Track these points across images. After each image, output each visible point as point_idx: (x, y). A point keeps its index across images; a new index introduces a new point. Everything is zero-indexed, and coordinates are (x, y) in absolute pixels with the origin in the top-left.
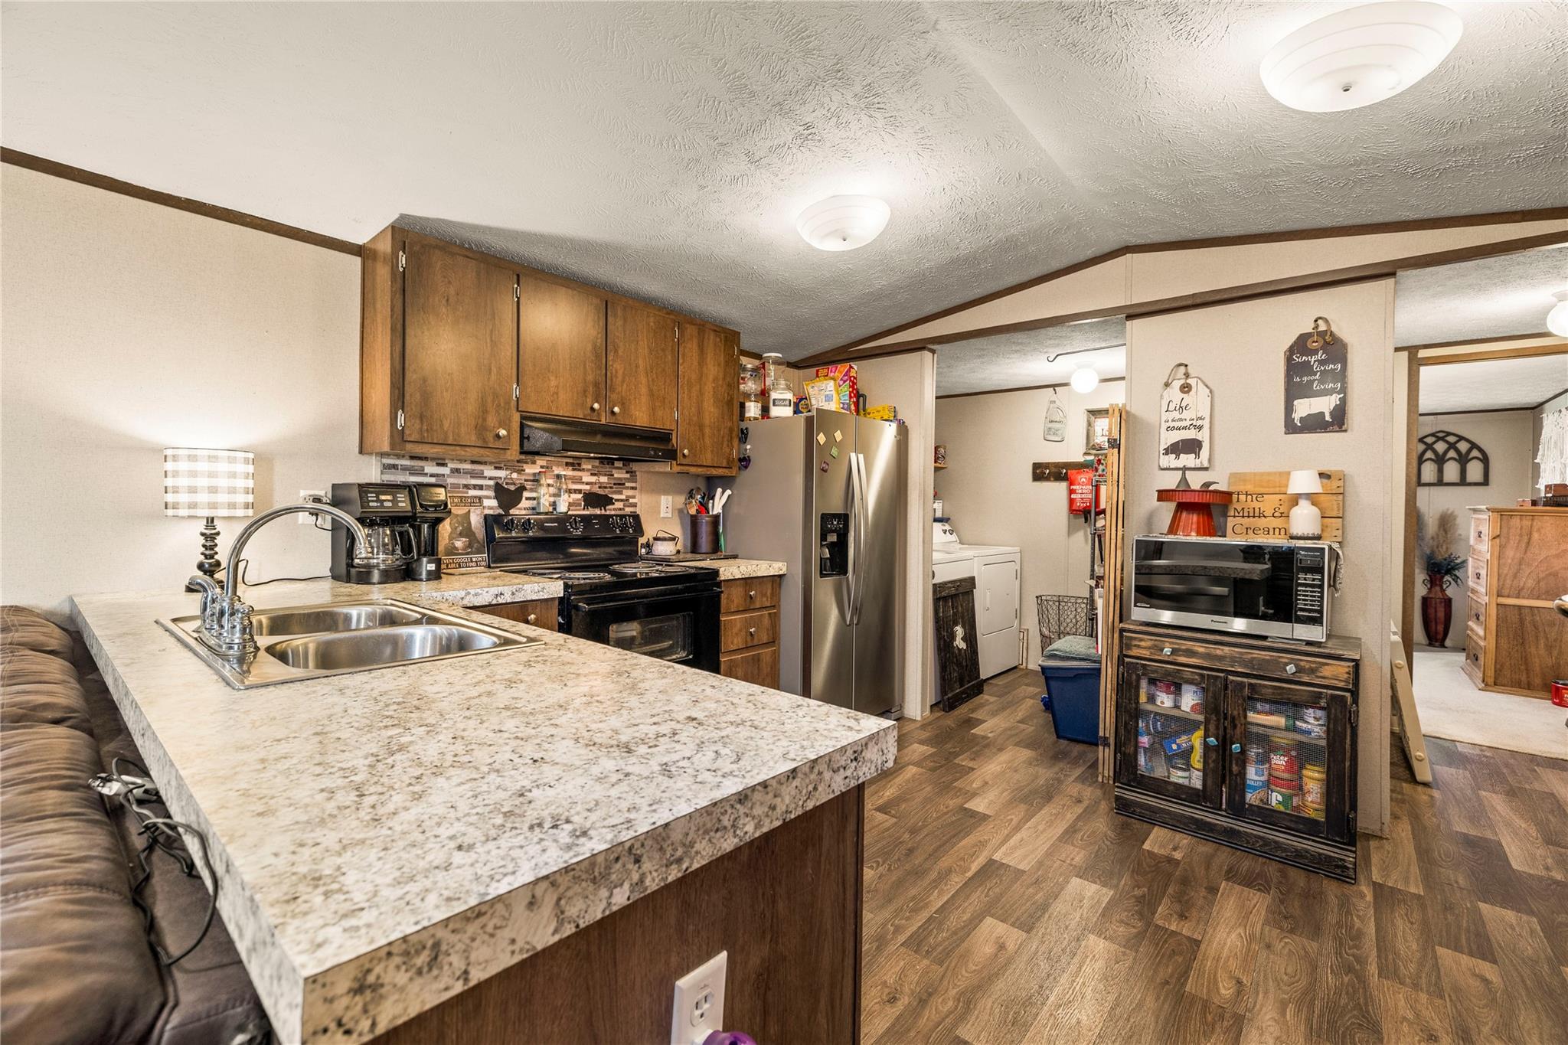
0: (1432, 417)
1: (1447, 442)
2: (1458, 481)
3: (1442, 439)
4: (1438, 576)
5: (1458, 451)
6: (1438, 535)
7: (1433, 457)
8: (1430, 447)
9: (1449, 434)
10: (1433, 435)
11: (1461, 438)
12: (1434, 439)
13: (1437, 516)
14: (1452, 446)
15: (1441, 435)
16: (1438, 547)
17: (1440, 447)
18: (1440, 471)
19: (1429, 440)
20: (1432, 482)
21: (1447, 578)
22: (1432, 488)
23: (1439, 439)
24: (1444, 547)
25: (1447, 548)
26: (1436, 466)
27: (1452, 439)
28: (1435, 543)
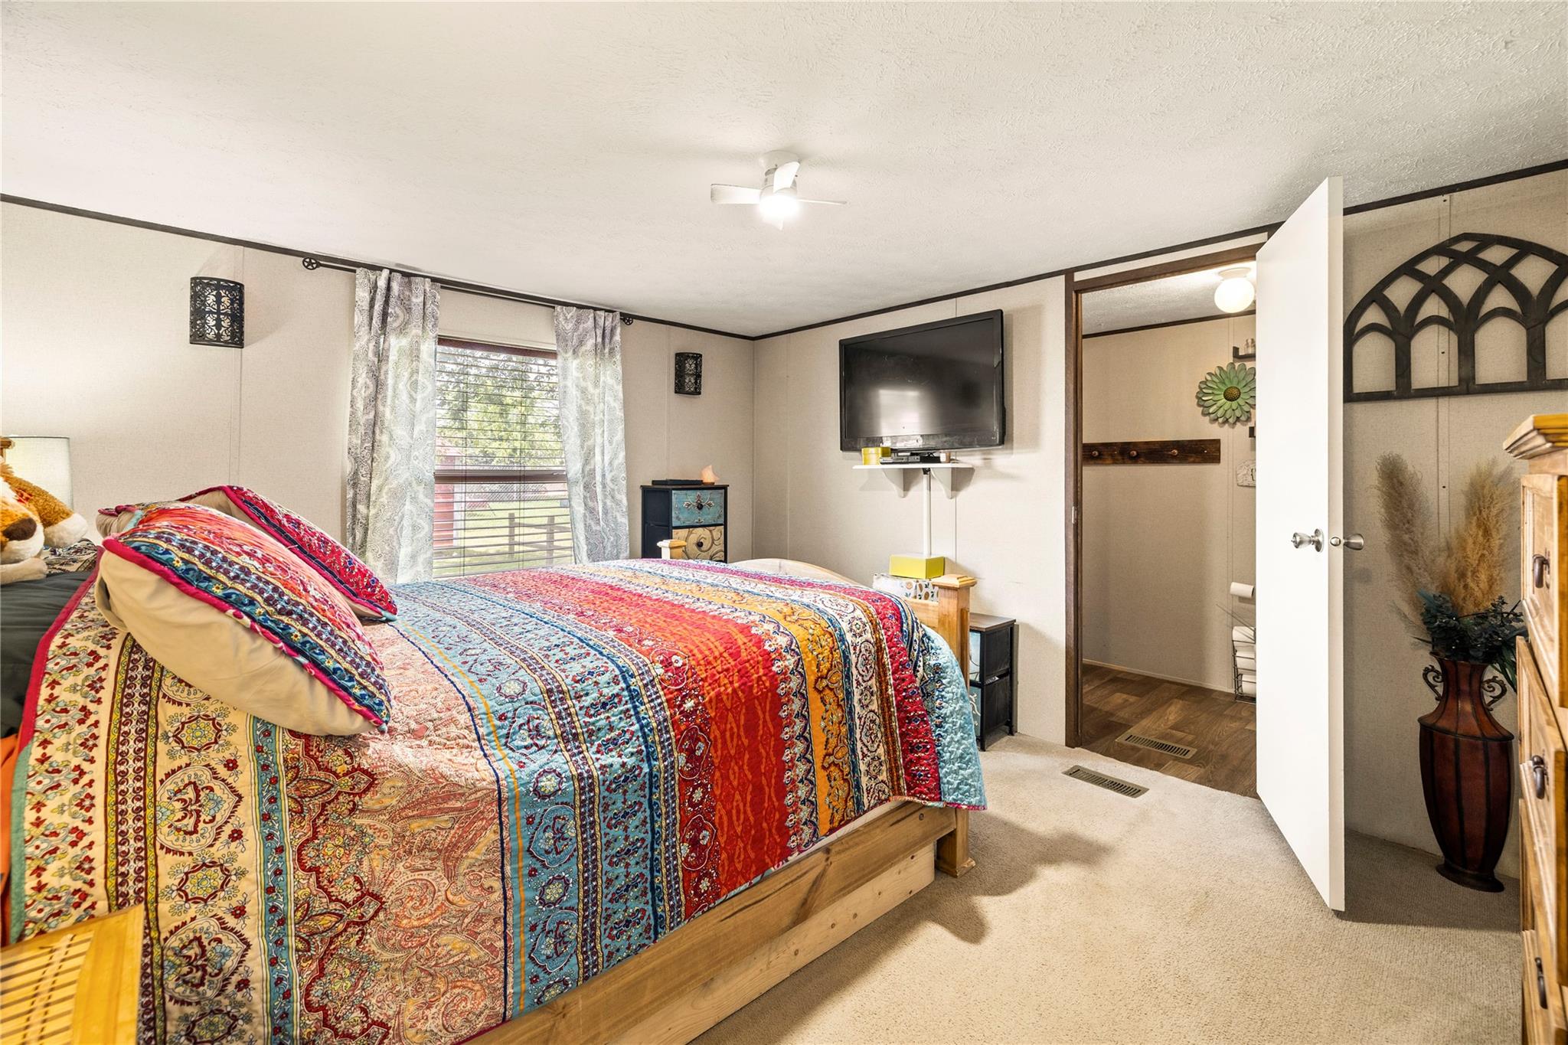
0: (1439, 199)
1: (1483, 265)
2: (1522, 377)
3: (1471, 259)
4: (1464, 667)
5: (1517, 289)
6: (1462, 541)
7: (1444, 312)
8: (1434, 286)
9: (1487, 241)
10: (1439, 250)
11: (1524, 249)
12: (1444, 262)
13: (1462, 484)
14: (1499, 275)
15: (1464, 247)
16: (1462, 576)
17: (1464, 282)
18: (1467, 352)
19: (1432, 266)
20: (1443, 383)
21: (1491, 672)
22: (1444, 402)
23: (1458, 260)
24: (1483, 577)
25: (1491, 581)
26: (1454, 338)
27: (1497, 255)
28: (1452, 566)
